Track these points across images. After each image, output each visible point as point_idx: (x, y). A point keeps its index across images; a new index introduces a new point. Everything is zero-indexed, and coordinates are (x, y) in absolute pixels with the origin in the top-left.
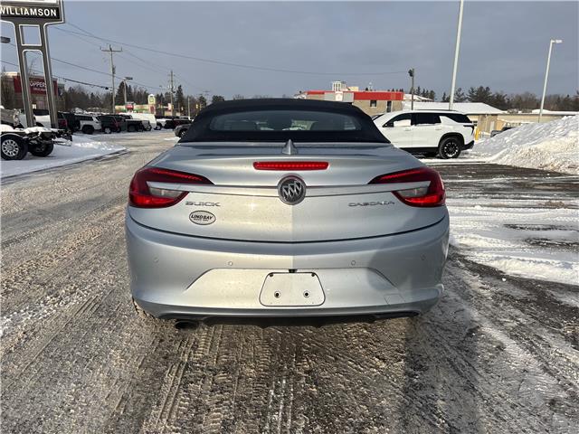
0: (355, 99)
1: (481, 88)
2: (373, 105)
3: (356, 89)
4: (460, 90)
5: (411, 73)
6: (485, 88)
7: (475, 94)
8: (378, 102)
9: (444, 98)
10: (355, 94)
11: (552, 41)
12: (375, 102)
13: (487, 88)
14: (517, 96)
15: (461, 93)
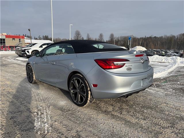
0: (6, 38)
1: (46, 36)
2: (14, 40)
3: (6, 34)
4: (40, 36)
5: (29, 30)
6: (47, 36)
7: (44, 37)
8: (15, 39)
9: (35, 38)
10: (6, 36)
11: (70, 25)
12: (14, 39)
13: (48, 36)
14: (56, 39)
15: (40, 37)
